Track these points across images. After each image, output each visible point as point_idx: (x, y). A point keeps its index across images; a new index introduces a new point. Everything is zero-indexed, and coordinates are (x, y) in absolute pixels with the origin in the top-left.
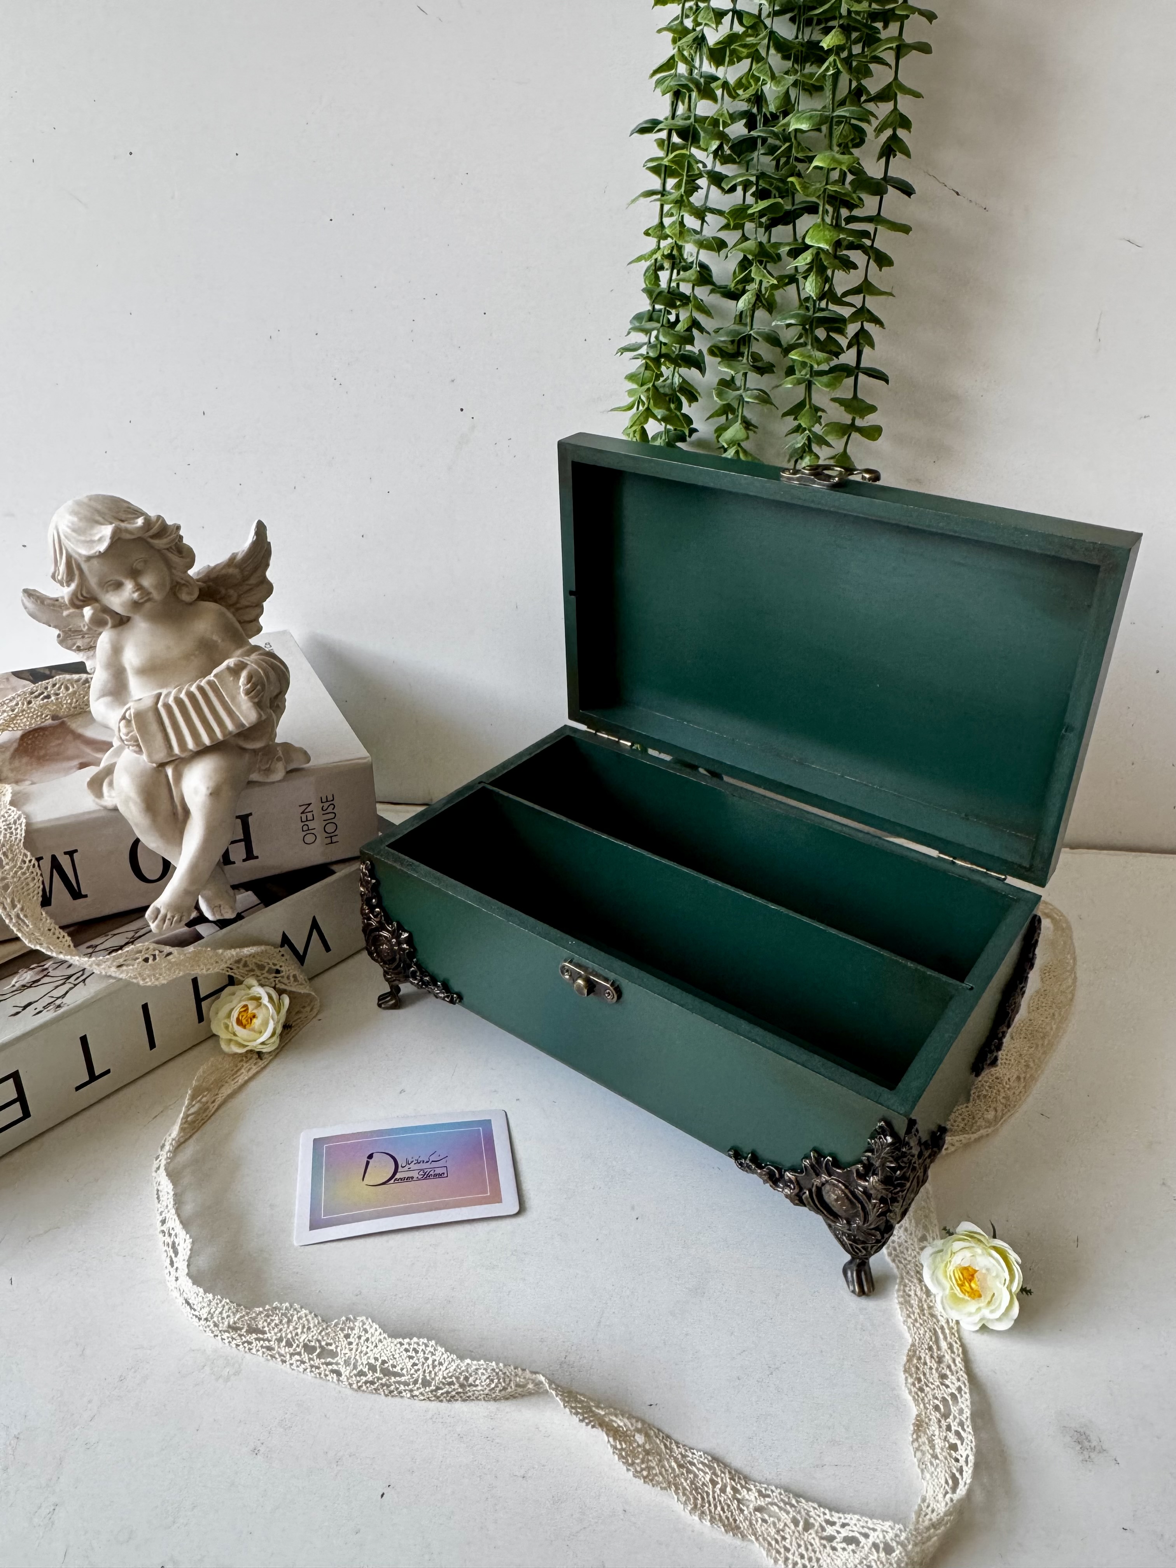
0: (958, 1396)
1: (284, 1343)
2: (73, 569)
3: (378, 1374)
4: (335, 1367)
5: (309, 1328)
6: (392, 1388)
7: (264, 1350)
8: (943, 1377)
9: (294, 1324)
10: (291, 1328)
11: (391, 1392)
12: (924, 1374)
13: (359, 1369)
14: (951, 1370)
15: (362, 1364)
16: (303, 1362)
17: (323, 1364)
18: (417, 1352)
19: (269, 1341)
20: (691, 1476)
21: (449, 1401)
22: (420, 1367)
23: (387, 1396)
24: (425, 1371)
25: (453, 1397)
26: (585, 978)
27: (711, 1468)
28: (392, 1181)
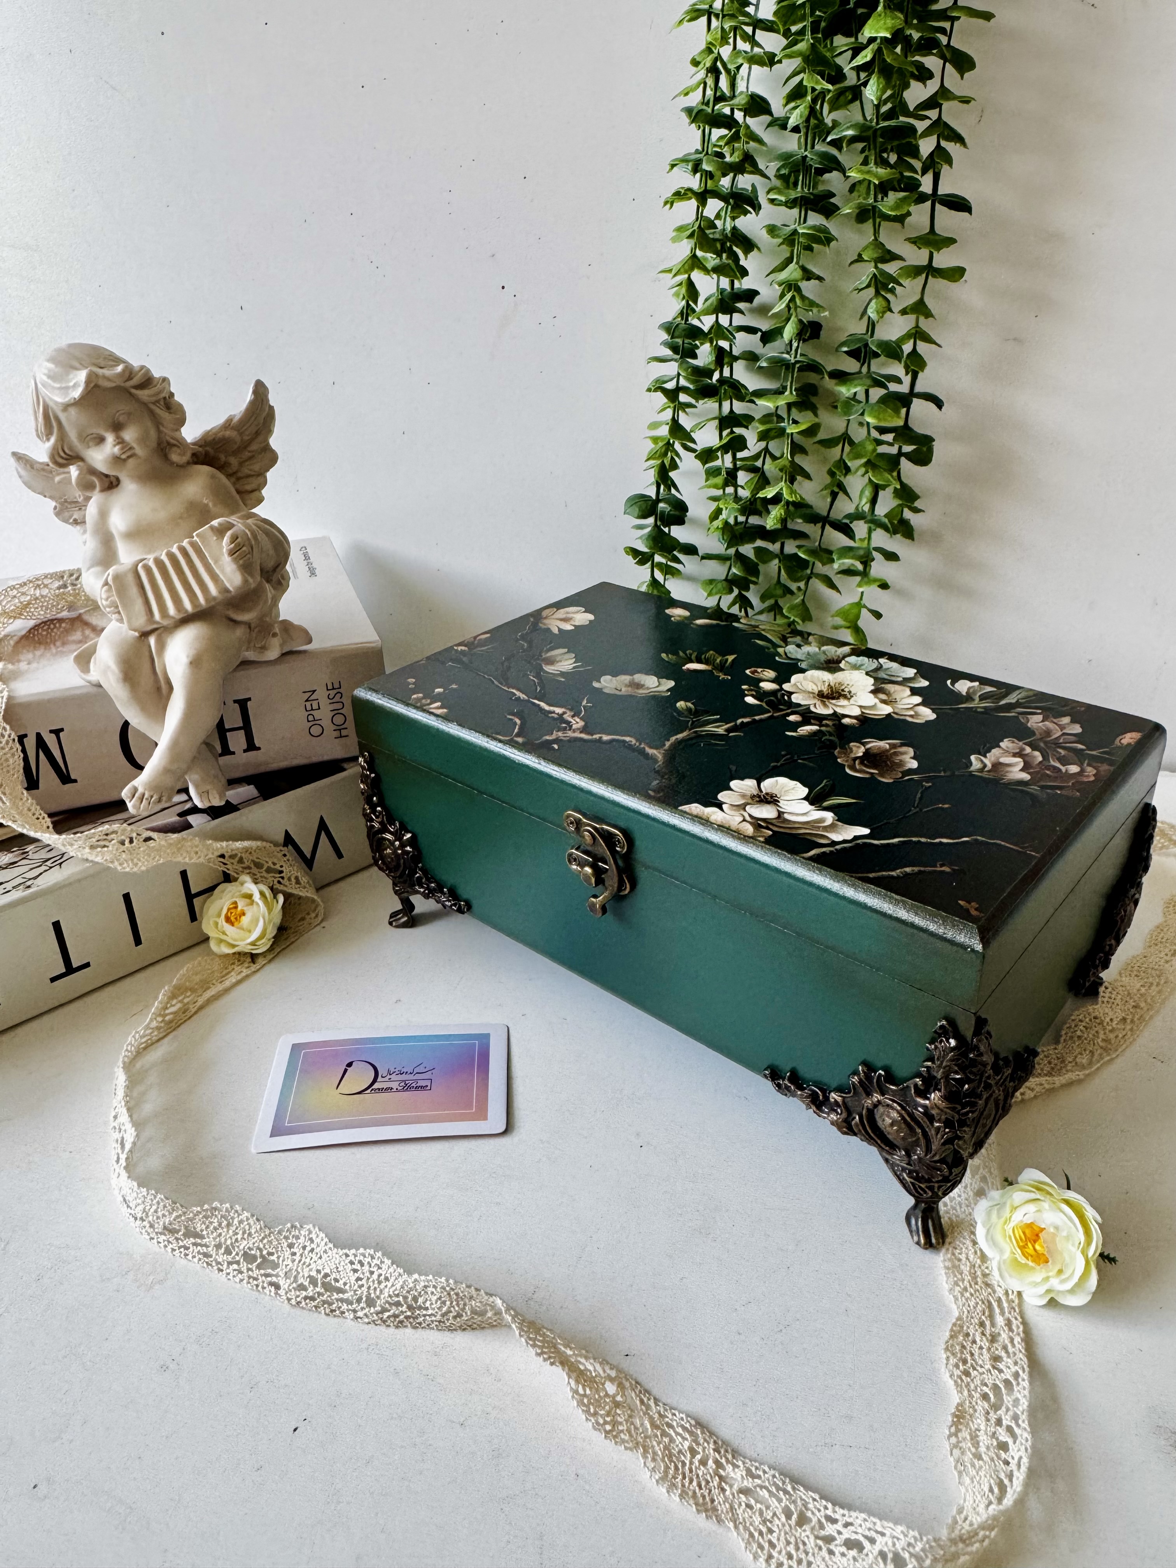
0: (1014, 1383)
1: (223, 1250)
2: (51, 419)
3: (319, 1289)
4: (274, 1279)
5: (250, 1235)
6: (334, 1307)
7: (201, 1256)
8: (996, 1359)
9: (234, 1229)
10: (231, 1232)
11: (332, 1311)
12: (972, 1355)
13: (299, 1282)
14: (1007, 1352)
15: (304, 1276)
16: (241, 1272)
17: (262, 1275)
18: (362, 1265)
19: (207, 1246)
20: (666, 1440)
21: (397, 1327)
22: (364, 1282)
23: (328, 1315)
24: (369, 1288)
25: (401, 1322)
26: (593, 866)
27: (691, 1433)
28: (368, 1091)
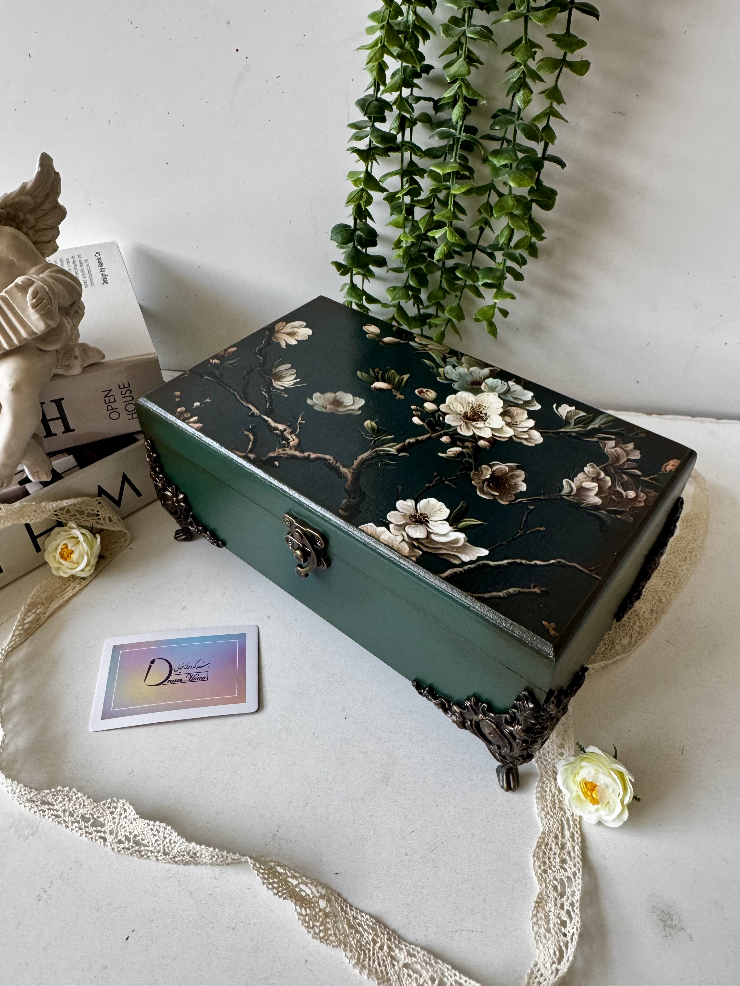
0: (573, 880)
1: (67, 814)
3: (131, 844)
4: (102, 835)
5: (84, 806)
6: (143, 853)
7: (54, 817)
8: (563, 861)
9: (73, 802)
10: (71, 804)
11: (142, 856)
12: (549, 858)
13: (119, 839)
14: (570, 857)
15: (121, 834)
16: (80, 829)
17: (94, 831)
18: (159, 832)
19: (57, 811)
20: (358, 936)
21: (185, 865)
22: (161, 842)
23: (139, 858)
24: (164, 846)
25: (187, 863)
27: (373, 929)
28: (166, 683)
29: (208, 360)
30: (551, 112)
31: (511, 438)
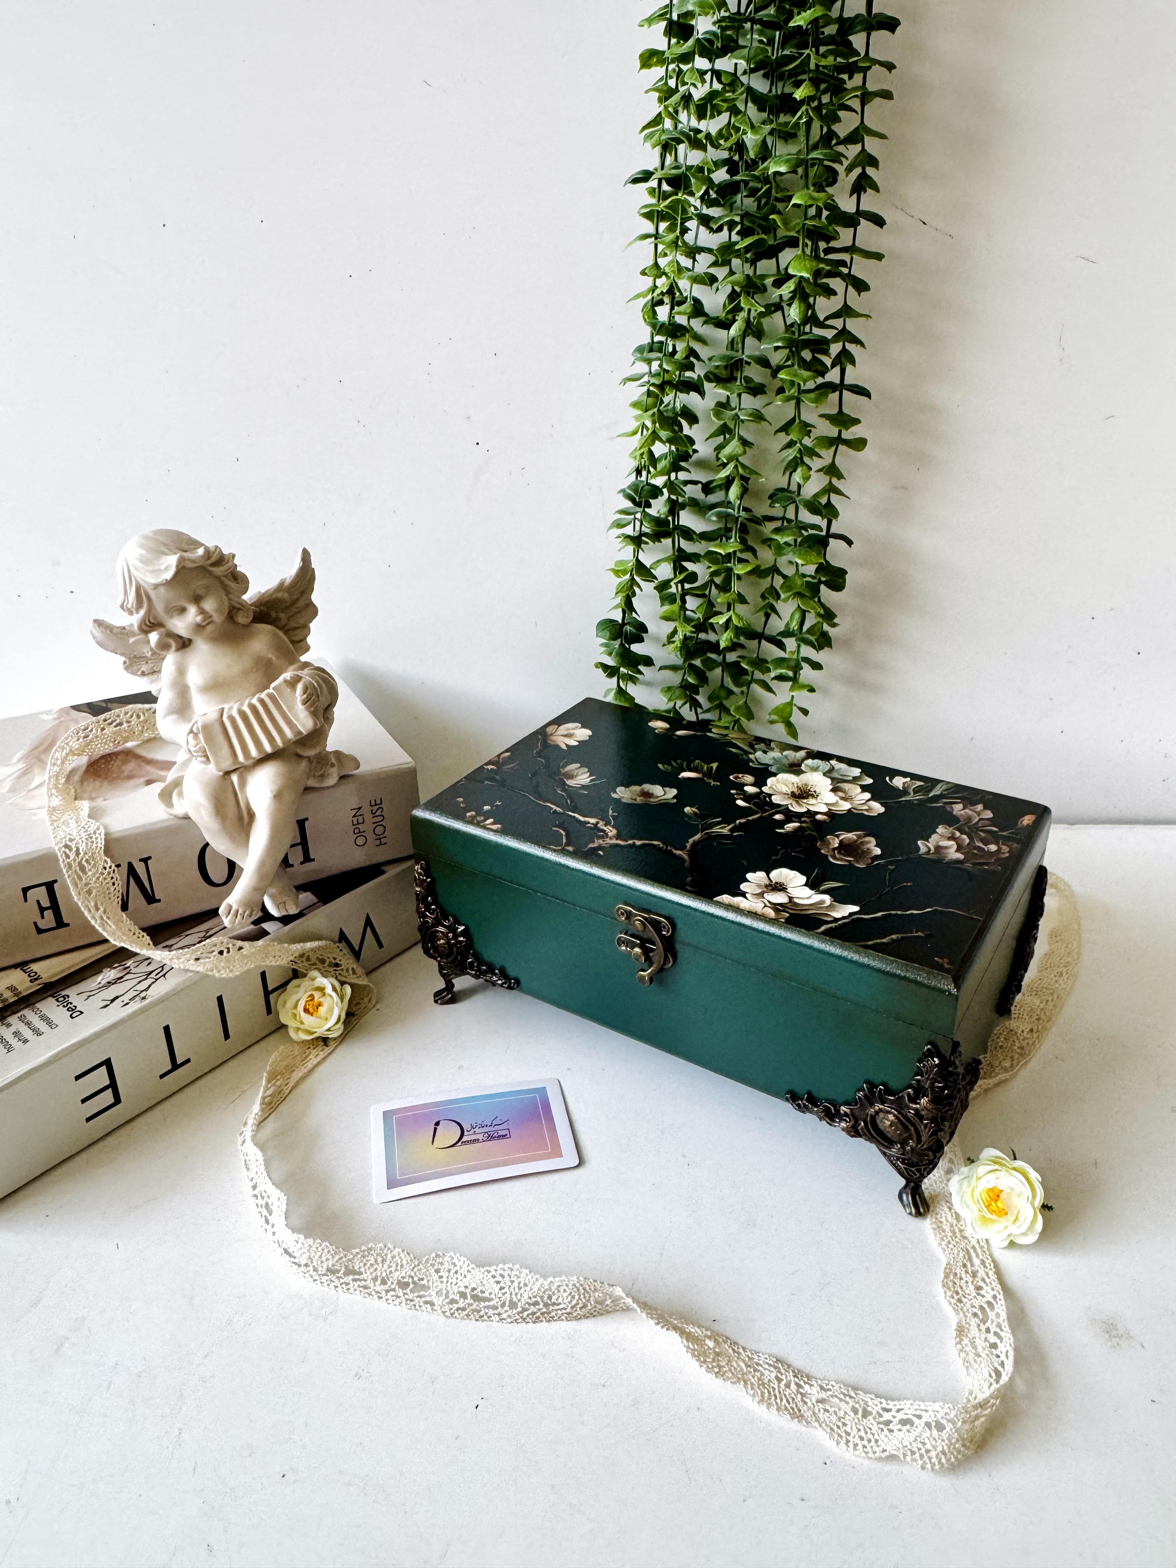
0: (994, 1303)
1: (379, 1281)
2: (142, 596)
3: (469, 1301)
4: (428, 1299)
5: (402, 1266)
6: (482, 1313)
7: (361, 1289)
8: (979, 1288)
9: (388, 1263)
10: (386, 1266)
11: (481, 1316)
12: (961, 1288)
13: (451, 1298)
14: (985, 1282)
15: (453, 1293)
16: (399, 1297)
17: (416, 1297)
18: (503, 1277)
19: (366, 1280)
20: (758, 1374)
21: (534, 1322)
22: (506, 1290)
23: (477, 1320)
24: (511, 1294)
25: (538, 1318)
26: (641, 946)
27: (775, 1368)
28: (460, 1143)
29: (482, 767)
30: (831, 489)
31: (849, 810)
